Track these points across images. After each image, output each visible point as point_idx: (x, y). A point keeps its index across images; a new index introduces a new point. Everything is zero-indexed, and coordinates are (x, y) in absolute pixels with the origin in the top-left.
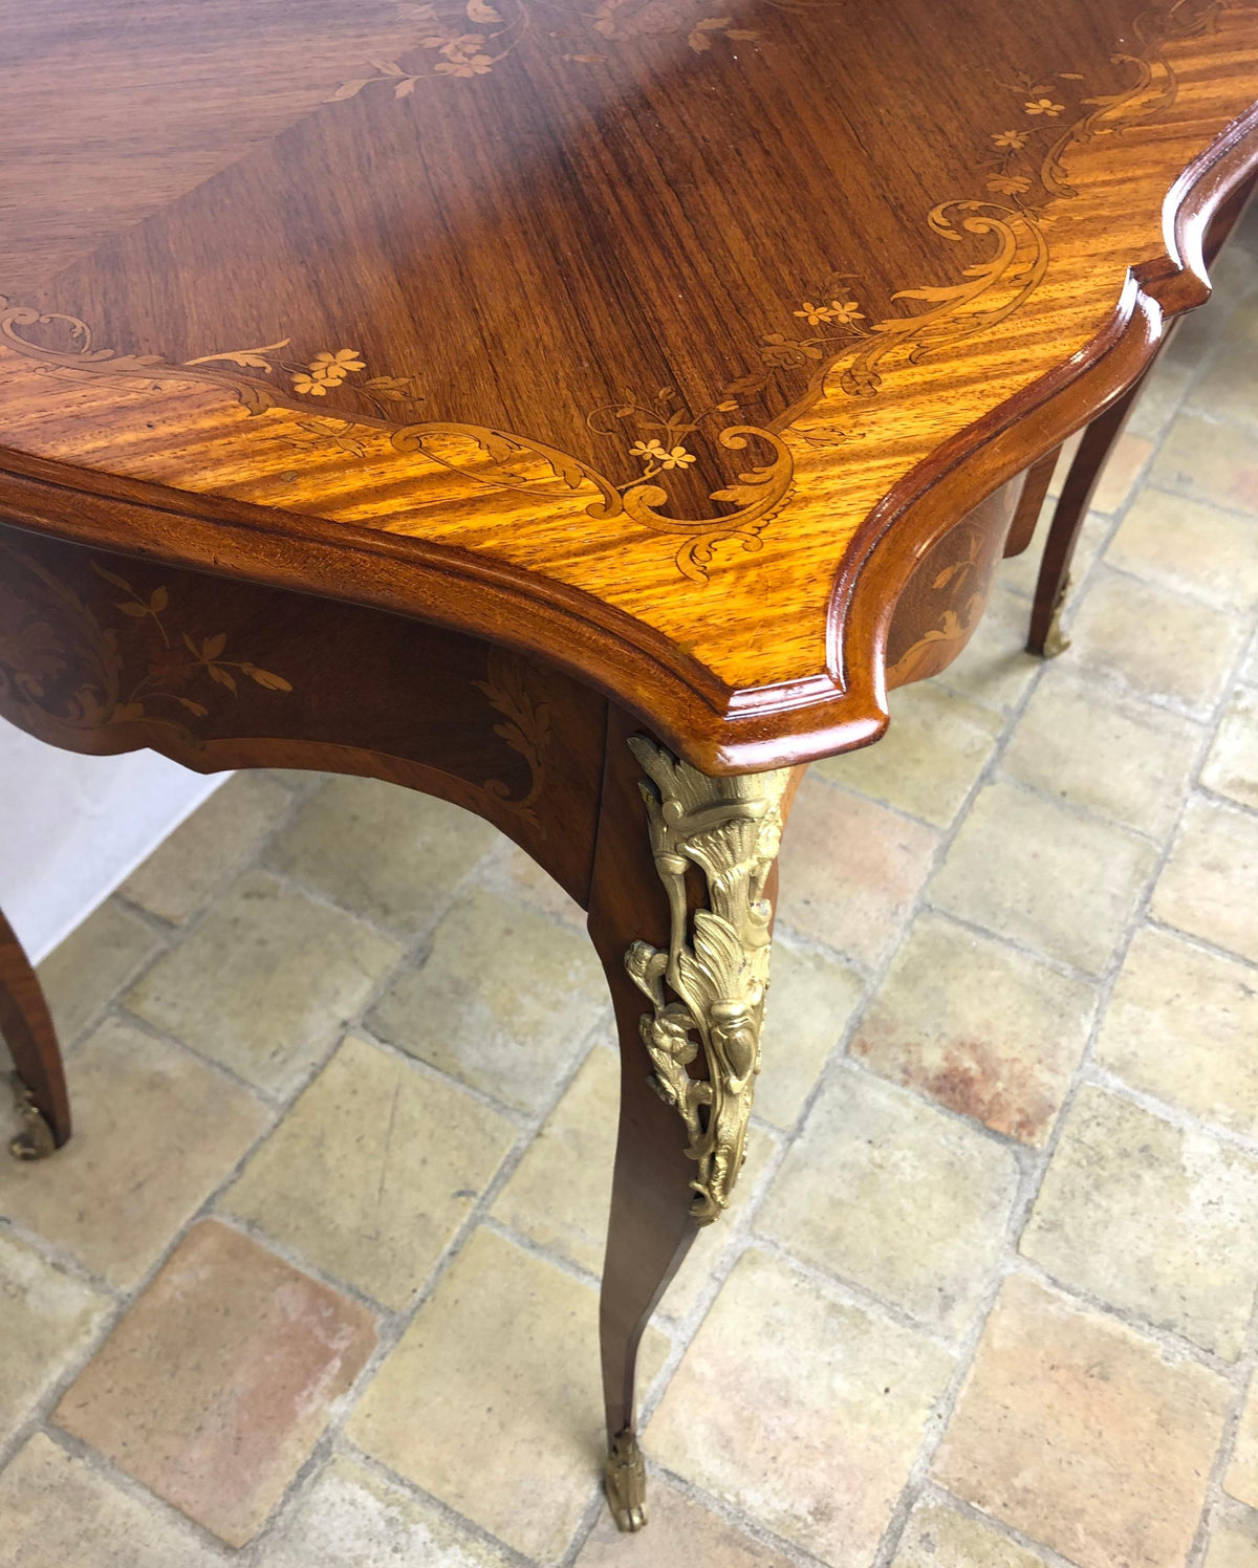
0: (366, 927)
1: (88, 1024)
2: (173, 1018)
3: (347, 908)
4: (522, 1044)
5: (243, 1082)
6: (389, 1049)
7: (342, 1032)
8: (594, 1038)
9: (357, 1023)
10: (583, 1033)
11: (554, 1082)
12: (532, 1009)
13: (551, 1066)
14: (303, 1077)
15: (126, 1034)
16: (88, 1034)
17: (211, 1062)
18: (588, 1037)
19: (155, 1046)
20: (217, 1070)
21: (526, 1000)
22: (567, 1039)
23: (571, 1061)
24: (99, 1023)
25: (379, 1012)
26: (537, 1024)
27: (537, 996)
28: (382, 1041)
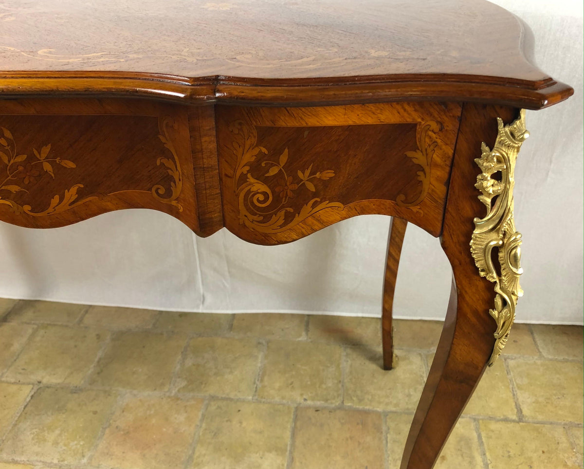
0: (91, 370)
1: (33, 322)
2: (38, 339)
3: (98, 362)
4: (33, 439)
5: (10, 366)
6: (28, 399)
7: (37, 383)
8: (40, 464)
9: (41, 385)
10: (42, 459)
11: (14, 458)
12: (51, 437)
13: (22, 453)
14: (13, 380)
15: (30, 331)
16: (28, 324)
17: (18, 355)
18: (40, 461)
19: (24, 340)
20: (15, 358)
21: (57, 432)
22: (37, 454)
23: (25, 460)
24: (34, 324)
25: (47, 389)
26: (45, 440)
27: (60, 435)
28: (32, 397)
